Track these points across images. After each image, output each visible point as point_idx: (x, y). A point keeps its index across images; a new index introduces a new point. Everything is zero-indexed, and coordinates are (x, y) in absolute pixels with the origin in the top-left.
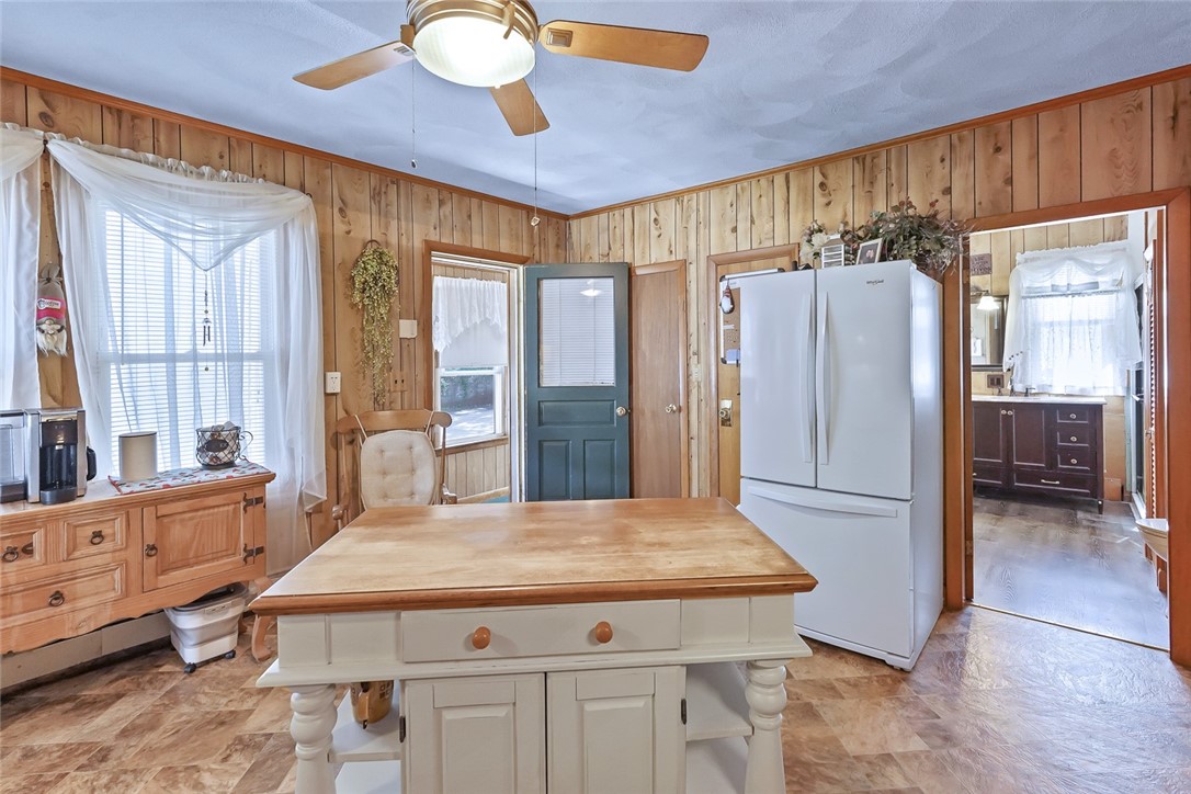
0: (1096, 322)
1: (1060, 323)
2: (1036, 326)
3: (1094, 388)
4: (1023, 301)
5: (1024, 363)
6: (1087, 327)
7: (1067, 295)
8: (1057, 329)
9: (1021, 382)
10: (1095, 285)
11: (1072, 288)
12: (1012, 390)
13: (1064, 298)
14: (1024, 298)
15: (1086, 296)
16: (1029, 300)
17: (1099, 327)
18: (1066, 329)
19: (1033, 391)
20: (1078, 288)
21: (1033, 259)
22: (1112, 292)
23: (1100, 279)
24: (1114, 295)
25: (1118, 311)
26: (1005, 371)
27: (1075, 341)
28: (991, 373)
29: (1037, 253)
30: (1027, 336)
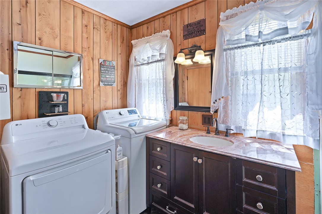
0: (286, 70)
1: (253, 72)
2: (235, 74)
3: (284, 135)
4: (225, 53)
5: (225, 107)
6: (277, 75)
7: (258, 45)
8: (250, 77)
9: (223, 122)
10: (286, 30)
11: (264, 37)
12: (217, 129)
13: (257, 48)
14: (225, 50)
15: (276, 45)
16: (228, 52)
17: (288, 75)
18: (258, 77)
19: (232, 132)
20: (269, 37)
21: (232, 16)
22: (302, 36)
23: (290, 24)
24: (304, 40)
25: (308, 55)
26: (212, 113)
27: (266, 88)
28: (204, 113)
29: (235, 10)
30: (228, 84)
